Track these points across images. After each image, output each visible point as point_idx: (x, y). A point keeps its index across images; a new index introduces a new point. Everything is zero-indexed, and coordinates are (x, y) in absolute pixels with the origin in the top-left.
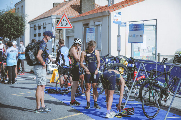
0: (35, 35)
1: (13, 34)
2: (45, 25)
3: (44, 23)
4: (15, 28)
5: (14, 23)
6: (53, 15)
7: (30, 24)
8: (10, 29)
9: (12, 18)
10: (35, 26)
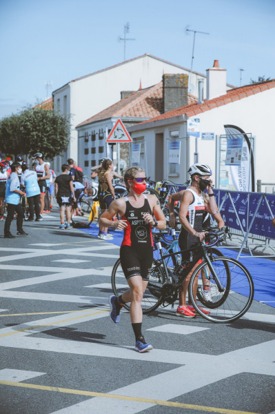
0: (86, 152)
2: (102, 132)
3: (100, 130)
4: (50, 137)
5: (48, 129)
6: (114, 116)
7: (79, 131)
8: (42, 141)
9: (45, 121)
10: (86, 134)
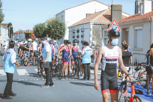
0: (74, 37)
1: (58, 36)
2: (83, 29)
3: (82, 28)
4: (59, 31)
5: (59, 28)
6: (91, 21)
8: (56, 32)
9: (57, 24)
10: (74, 30)
